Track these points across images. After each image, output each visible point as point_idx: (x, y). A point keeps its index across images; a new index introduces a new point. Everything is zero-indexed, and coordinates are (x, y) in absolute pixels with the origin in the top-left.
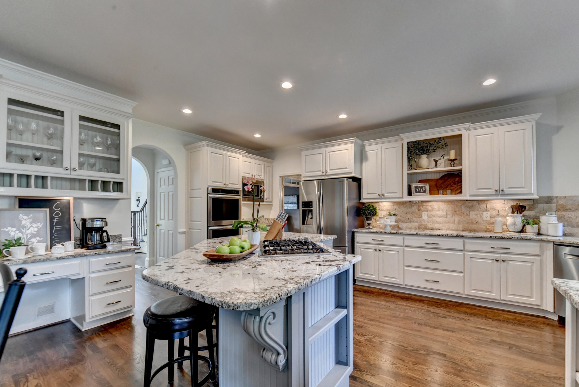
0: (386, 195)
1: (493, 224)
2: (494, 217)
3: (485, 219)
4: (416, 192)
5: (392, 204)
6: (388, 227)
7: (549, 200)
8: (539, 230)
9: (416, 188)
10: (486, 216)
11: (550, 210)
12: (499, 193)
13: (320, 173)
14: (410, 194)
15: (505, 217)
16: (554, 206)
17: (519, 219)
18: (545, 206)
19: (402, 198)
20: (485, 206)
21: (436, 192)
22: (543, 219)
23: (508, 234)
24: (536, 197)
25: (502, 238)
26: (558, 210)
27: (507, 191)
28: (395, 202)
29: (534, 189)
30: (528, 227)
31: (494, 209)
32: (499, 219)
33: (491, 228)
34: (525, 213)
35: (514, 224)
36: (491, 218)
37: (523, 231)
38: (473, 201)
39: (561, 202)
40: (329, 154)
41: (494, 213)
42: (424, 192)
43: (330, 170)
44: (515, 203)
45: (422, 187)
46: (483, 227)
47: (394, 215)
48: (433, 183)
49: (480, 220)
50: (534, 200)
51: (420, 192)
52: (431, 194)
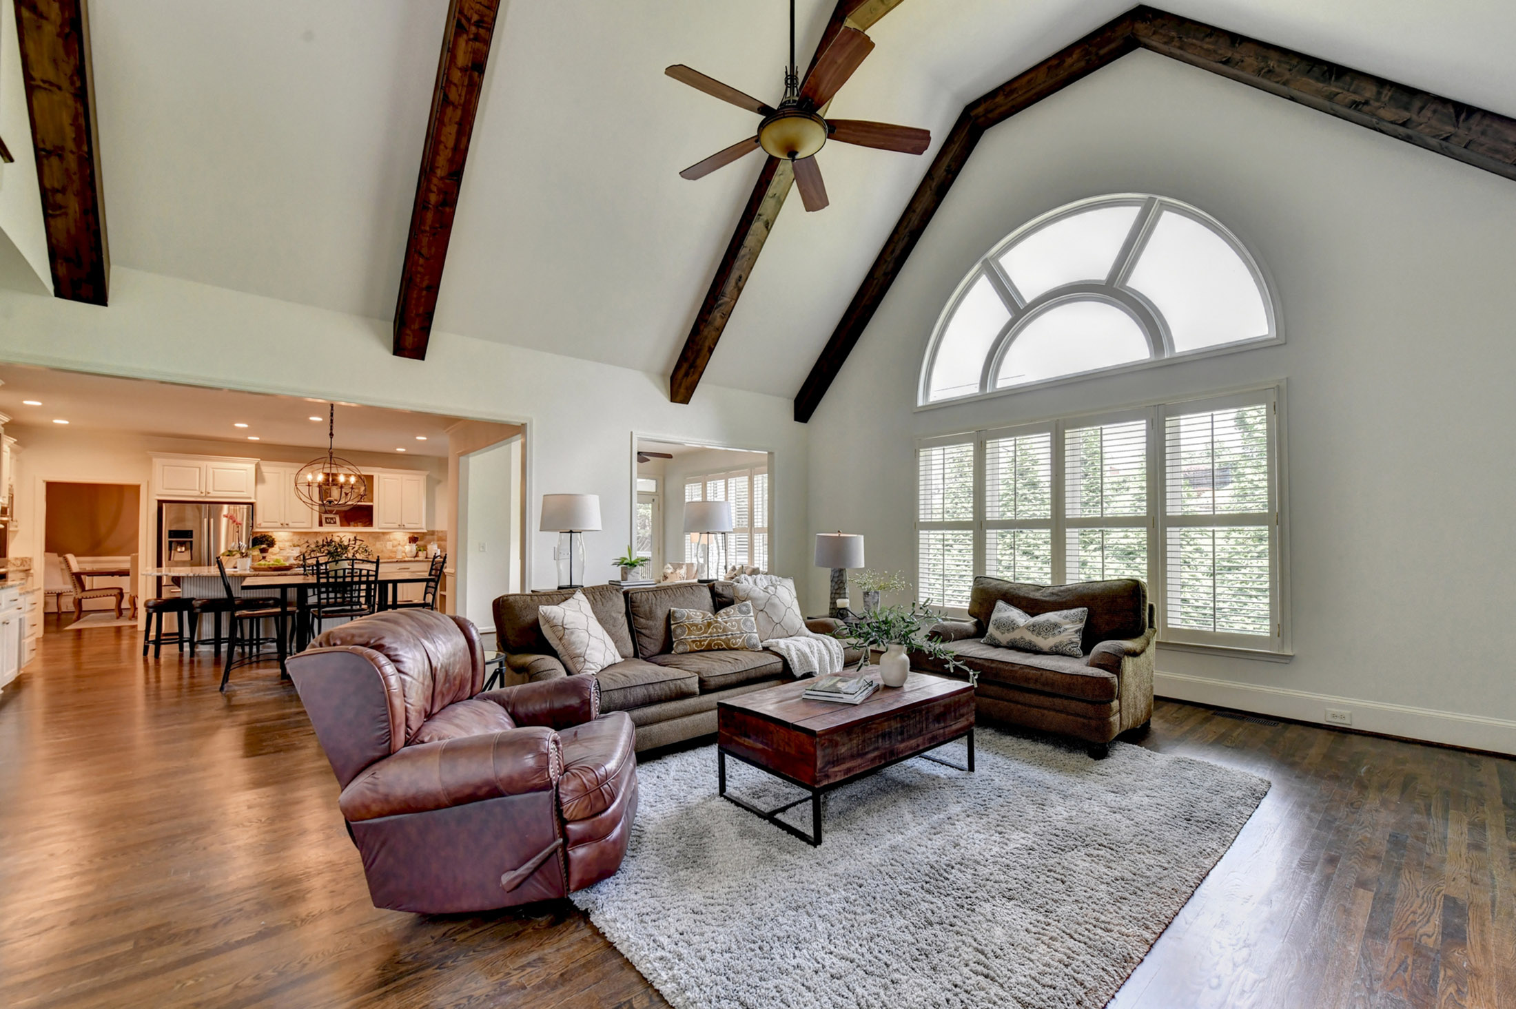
0: (291, 524)
1: (395, 552)
2: (396, 546)
3: (388, 548)
4: (327, 523)
5: (291, 534)
6: (292, 559)
7: (432, 533)
8: (427, 554)
9: (326, 518)
10: (389, 545)
11: (433, 540)
12: (401, 527)
13: (197, 493)
14: (321, 524)
15: (403, 546)
16: (435, 537)
17: (414, 547)
18: (431, 537)
19: (311, 528)
20: (388, 536)
21: (345, 523)
22: (429, 547)
23: (407, 559)
24: (425, 531)
25: (401, 562)
26: (438, 540)
27: (407, 526)
28: (294, 532)
29: (424, 525)
30: (420, 553)
31: (395, 540)
32: (400, 547)
33: (393, 556)
34: (418, 543)
35: (411, 552)
36: (393, 547)
37: (416, 556)
38: (379, 533)
39: (440, 535)
40: (214, 472)
41: (396, 543)
42: (335, 523)
43: (214, 490)
44: (411, 535)
45: (332, 519)
46: (387, 555)
47: (299, 546)
48: (343, 515)
49: (384, 549)
50: (423, 533)
51: (330, 523)
52: (342, 525)
